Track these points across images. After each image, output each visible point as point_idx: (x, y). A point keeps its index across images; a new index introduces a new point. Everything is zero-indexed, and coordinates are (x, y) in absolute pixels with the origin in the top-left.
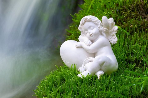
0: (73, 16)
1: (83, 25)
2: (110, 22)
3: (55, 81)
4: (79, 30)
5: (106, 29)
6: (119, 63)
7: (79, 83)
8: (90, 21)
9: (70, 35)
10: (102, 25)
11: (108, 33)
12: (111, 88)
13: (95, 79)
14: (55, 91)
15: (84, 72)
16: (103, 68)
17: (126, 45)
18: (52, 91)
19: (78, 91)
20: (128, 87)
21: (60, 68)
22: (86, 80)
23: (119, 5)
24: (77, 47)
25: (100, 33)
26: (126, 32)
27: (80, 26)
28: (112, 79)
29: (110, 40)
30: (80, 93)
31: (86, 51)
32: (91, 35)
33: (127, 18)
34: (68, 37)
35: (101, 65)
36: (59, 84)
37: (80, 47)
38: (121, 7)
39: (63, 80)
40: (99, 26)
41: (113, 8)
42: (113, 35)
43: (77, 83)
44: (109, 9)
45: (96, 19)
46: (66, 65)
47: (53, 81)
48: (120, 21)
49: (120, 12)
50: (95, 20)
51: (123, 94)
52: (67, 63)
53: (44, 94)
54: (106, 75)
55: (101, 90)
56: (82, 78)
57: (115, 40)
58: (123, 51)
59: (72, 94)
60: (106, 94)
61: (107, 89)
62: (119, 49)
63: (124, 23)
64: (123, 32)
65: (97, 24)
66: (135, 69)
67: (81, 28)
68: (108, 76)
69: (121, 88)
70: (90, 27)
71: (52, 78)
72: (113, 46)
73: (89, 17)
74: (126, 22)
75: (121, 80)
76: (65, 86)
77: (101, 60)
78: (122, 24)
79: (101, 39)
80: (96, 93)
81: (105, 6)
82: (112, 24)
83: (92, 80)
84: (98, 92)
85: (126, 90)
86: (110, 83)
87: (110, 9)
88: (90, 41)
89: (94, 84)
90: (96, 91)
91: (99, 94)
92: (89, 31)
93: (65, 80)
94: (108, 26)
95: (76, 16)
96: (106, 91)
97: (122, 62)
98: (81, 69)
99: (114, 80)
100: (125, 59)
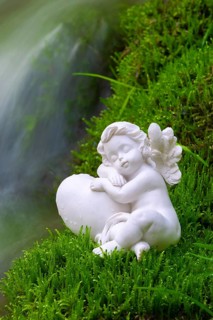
0: (87, 123)
1: (107, 141)
2: (167, 137)
3: (44, 263)
5: (156, 151)
6: (183, 226)
7: (95, 267)
8: (123, 133)
9: (80, 165)
10: (147, 144)
11: (160, 161)
12: (165, 280)
13: (131, 260)
14: (43, 283)
15: (108, 244)
16: (148, 236)
17: (199, 188)
18: (36, 282)
19: (92, 285)
20: (201, 278)
21: (55, 234)
22: (110, 261)
23: (189, 100)
25: (145, 160)
26: (201, 160)
27: (100, 144)
28: (167, 261)
29: (166, 176)
30: (97, 288)
31: (113, 198)
32: (124, 163)
33: (204, 130)
34: (77, 167)
35: (144, 230)
36: (51, 268)
37: (101, 190)
38: (192, 104)
39: (61, 261)
40: (142, 144)
41: (175, 106)
42: (172, 166)
43: (92, 267)
44: (165, 109)
45: (135, 129)
46: (68, 229)
47: (40, 261)
48: (189, 135)
49: (188, 117)
50: (134, 132)
51: (189, 292)
52: (72, 224)
53: (19, 289)
54: (153, 252)
55: (142, 283)
56: (102, 256)
57: (175, 176)
58: (194, 201)
59: (79, 291)
60: (152, 292)
61: (156, 281)
62: (185, 195)
63: (197, 140)
64: (195, 160)
65: (137, 142)
67: (103, 148)
68: (158, 254)
69: (187, 281)
70: (121, 147)
71: (38, 255)
72: (172, 189)
73: (120, 125)
74: (203, 139)
75: (187, 264)
76: (64, 273)
77: (143, 219)
78: (193, 142)
79: (145, 174)
80: (131, 290)
81: (158, 102)
82: (171, 142)
83: (124, 261)
84: (135, 287)
85: (196, 286)
86: (161, 269)
87: (168, 108)
88: (121, 177)
89: (128, 271)
90: (132, 285)
91: (137, 291)
92: (120, 155)
93: (65, 260)
95: (94, 124)
96: (153, 286)
97: (189, 225)
98: (101, 237)
99: (171, 264)
100: (196, 218)
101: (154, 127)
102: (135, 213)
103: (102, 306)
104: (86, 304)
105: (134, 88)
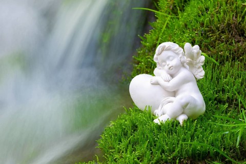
0: (141, 38)
1: (159, 54)
2: (195, 51)
3: (125, 129)
4: (155, 61)
5: (189, 59)
6: (206, 103)
7: (156, 131)
8: (169, 49)
9: (138, 64)
11: (191, 65)
12: (198, 137)
13: (177, 126)
14: (125, 142)
15: (162, 116)
16: (187, 110)
17: (215, 79)
18: (120, 141)
19: (154, 142)
20: (219, 135)
22: (165, 127)
23: (205, 24)
24: (152, 84)
25: (182, 65)
26: (215, 61)
27: (155, 56)
28: (199, 126)
29: (195, 74)
30: (158, 144)
31: (165, 89)
32: (170, 67)
33: (215, 42)
34: (136, 66)
35: (184, 108)
36: (129, 132)
38: (207, 26)
39: (135, 127)
40: (181, 55)
41: (197, 28)
42: (199, 68)
43: (154, 130)
44: (191, 30)
45: (176, 46)
46: (137, 107)
47: (122, 128)
48: (206, 46)
49: (205, 34)
50: (175, 48)
51: (212, 144)
52: (140, 104)
53: (110, 145)
54: (190, 120)
55: (184, 140)
56: (159, 124)
57: (201, 74)
58: (212, 87)
59: (147, 146)
60: (191, 145)
61: (192, 137)
62: (206, 85)
63: (211, 49)
64: (211, 62)
65: (177, 54)
66: (228, 111)
67: (157, 59)
68: (193, 121)
69: (211, 138)
70: (168, 58)
71: (121, 125)
72: (198, 81)
73: (167, 44)
74: (215, 48)
75: (210, 127)
76: (137, 135)
77: (184, 101)
78: (209, 50)
80: (178, 144)
81: (186, 25)
82: (198, 53)
83: (173, 126)
84: (180, 142)
85: (217, 140)
86: (195, 131)
87: (193, 29)
88: (169, 76)
89: (176, 133)
90: (179, 141)
91: (182, 145)
92: (168, 62)
93: (137, 127)
94: (192, 56)
95: (145, 38)
96: (191, 141)
97: (210, 102)
98: (157, 112)
99: (201, 127)
100: (214, 98)
101: (187, 45)
102: (179, 97)
103: (161, 154)
104: (152, 153)
105: (170, 16)
